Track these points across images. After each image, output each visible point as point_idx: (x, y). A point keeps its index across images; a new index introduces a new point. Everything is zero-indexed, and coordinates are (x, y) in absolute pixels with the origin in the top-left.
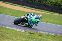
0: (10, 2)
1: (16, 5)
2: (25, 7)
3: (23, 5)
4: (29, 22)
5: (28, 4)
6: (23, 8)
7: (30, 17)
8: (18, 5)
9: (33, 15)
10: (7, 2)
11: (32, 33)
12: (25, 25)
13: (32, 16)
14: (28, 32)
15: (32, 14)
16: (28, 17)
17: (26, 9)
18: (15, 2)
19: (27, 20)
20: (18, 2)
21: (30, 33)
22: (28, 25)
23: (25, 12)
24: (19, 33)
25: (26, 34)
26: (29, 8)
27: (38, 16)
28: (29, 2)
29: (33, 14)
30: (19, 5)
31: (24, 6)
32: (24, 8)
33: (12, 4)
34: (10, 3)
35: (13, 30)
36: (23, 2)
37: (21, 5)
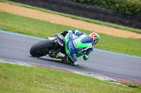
0: (83, 16)
1: (97, 21)
2: (118, 26)
3: (113, 22)
4: (68, 52)
5: (124, 20)
6: (114, 29)
7: (71, 39)
8: (101, 22)
9: (78, 35)
10: (78, 15)
11: (135, 87)
12: (59, 58)
13: (74, 36)
14: (126, 84)
15: (76, 31)
16: (66, 39)
17: (120, 31)
18: (96, 15)
19: (62, 45)
20: (101, 15)
21: (130, 86)
22: (65, 58)
23: (117, 37)
24: (105, 86)
25: (122, 89)
26: (127, 28)
27: (90, 35)
28: (127, 14)
29: (78, 31)
30: (104, 23)
31: (115, 25)
32: (116, 28)
33: (88, 19)
34: (85, 19)
35: (91, 78)
36: (113, 15)
37: (109, 22)
